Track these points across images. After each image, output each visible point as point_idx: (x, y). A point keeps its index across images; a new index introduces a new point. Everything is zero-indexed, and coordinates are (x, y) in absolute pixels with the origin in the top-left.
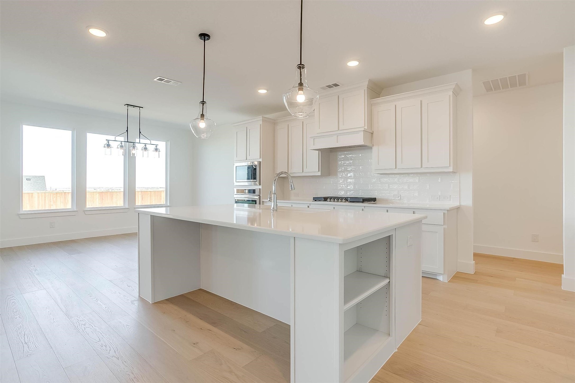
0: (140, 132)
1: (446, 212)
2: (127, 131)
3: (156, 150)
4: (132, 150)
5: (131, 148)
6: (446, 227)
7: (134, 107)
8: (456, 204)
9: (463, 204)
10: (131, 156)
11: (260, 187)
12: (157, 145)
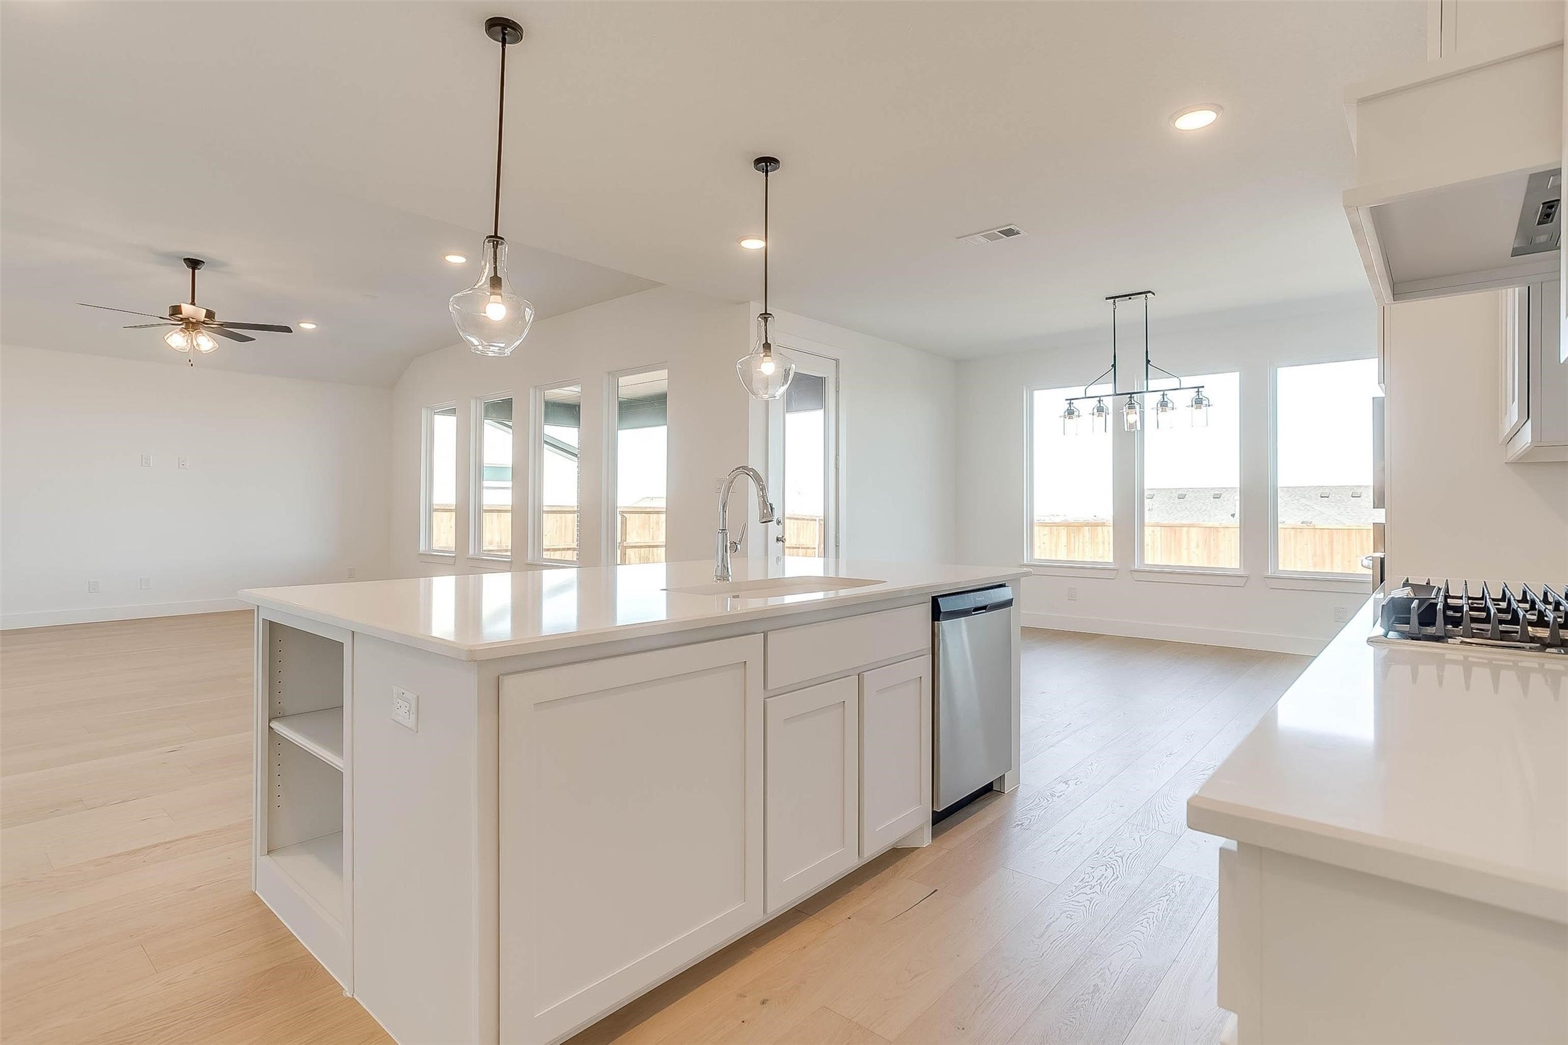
0: (1148, 361)
2: (1114, 366)
3: (1198, 402)
4: (1128, 414)
5: (1125, 409)
7: (1130, 298)
10: (1126, 430)
12: (1198, 388)
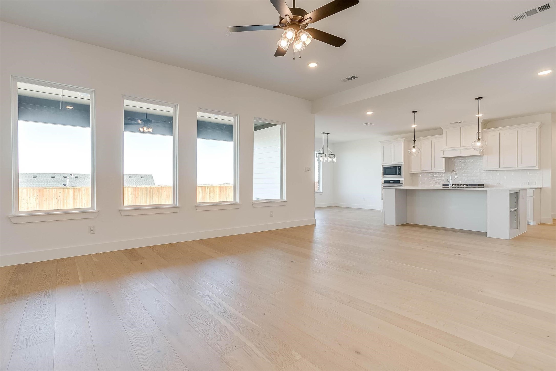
0: (328, 148)
1: (535, 189)
2: (323, 147)
6: (535, 197)
8: (540, 186)
9: (543, 186)
11: (403, 179)
